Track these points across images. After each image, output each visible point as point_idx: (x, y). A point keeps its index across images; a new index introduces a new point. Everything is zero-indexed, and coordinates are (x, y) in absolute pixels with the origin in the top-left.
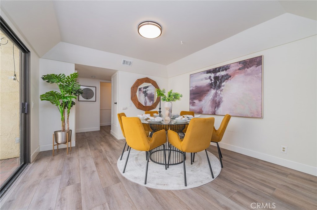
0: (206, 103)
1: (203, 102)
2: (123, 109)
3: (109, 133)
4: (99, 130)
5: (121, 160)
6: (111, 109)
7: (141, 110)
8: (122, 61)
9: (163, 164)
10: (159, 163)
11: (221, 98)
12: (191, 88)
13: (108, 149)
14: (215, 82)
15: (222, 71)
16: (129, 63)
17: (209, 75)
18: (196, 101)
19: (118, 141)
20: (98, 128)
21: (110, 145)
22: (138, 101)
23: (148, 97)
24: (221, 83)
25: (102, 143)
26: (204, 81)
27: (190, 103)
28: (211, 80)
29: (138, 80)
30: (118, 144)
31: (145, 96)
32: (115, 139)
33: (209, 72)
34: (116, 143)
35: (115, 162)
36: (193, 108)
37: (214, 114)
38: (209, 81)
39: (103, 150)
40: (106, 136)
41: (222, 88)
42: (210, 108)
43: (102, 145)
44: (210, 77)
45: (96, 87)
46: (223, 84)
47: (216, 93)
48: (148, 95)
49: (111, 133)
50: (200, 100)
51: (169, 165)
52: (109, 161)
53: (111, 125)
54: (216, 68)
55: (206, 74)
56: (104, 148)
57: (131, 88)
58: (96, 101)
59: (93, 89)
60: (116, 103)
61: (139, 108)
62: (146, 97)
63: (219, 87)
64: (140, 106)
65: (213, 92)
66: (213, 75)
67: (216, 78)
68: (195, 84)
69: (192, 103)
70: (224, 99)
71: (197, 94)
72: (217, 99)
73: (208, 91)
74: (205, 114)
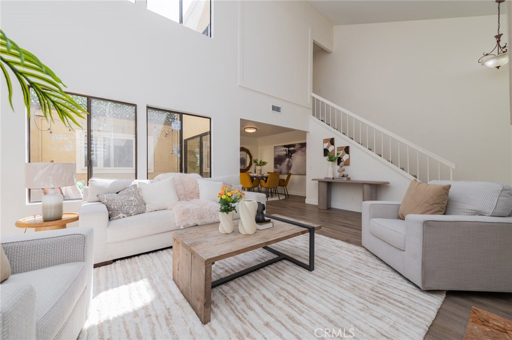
0: (283, 166)
12: (275, 156)
14: (289, 154)
15: (292, 147)
17: (286, 148)
18: (278, 166)
24: (291, 154)
26: (283, 152)
28: (287, 152)
33: (285, 146)
36: (276, 170)
37: (288, 174)
38: (285, 152)
42: (286, 170)
46: (293, 155)
47: (289, 161)
50: (281, 165)
54: (289, 145)
55: (284, 148)
63: (291, 157)
65: (287, 159)
66: (287, 149)
67: (289, 151)
68: (277, 153)
69: (275, 167)
70: (293, 165)
71: (278, 160)
72: (290, 164)
73: (285, 159)
74: (283, 174)
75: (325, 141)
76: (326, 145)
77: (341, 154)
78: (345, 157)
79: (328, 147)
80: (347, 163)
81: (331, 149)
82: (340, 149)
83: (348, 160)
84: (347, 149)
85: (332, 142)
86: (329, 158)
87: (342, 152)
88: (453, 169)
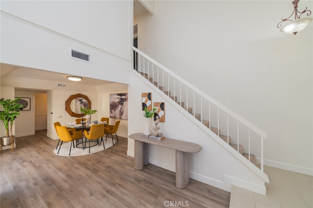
0: (117, 112)
1: (116, 112)
2: (58, 118)
3: (45, 135)
4: (35, 134)
5: (56, 149)
6: (47, 115)
7: (75, 117)
8: (57, 85)
9: (82, 148)
10: (80, 148)
11: (123, 110)
12: (111, 103)
13: (46, 146)
14: (121, 101)
15: (124, 96)
16: (63, 86)
17: (118, 96)
18: (113, 111)
19: (54, 141)
20: (33, 133)
21: (47, 144)
22: (71, 111)
23: (83, 104)
24: (123, 102)
25: (40, 143)
26: (116, 100)
27: (110, 112)
28: (119, 100)
29: (71, 96)
30: (54, 142)
31: (81, 103)
32: (52, 140)
33: (118, 95)
34: (53, 142)
35: (52, 151)
36: (112, 115)
37: (121, 119)
38: (118, 100)
39: (42, 146)
40: (43, 139)
41: (124, 105)
42: (119, 116)
43: (41, 144)
44: (119, 98)
45: (30, 98)
46: (124, 103)
47: (121, 107)
48: (83, 103)
49: (47, 136)
50: (115, 111)
51: (85, 148)
52: (48, 151)
53: (47, 129)
54: (121, 94)
55: (117, 96)
56: (42, 145)
57: (66, 102)
58: (30, 110)
59: (28, 100)
60: (52, 113)
61: (72, 116)
62: (82, 105)
63: (123, 104)
64: (73, 114)
65: (120, 106)
66: (120, 97)
67: (121, 99)
68: (112, 100)
69: (111, 112)
70: (124, 111)
71: (113, 107)
72: (122, 111)
73: (118, 105)
74: (117, 119)
75: (143, 95)
76: (144, 99)
77: (157, 110)
78: (161, 114)
79: (146, 101)
80: (162, 120)
81: (148, 103)
82: (156, 104)
83: (164, 117)
84: (162, 106)
85: (149, 96)
86: (146, 113)
87: (158, 108)
88: (264, 139)
